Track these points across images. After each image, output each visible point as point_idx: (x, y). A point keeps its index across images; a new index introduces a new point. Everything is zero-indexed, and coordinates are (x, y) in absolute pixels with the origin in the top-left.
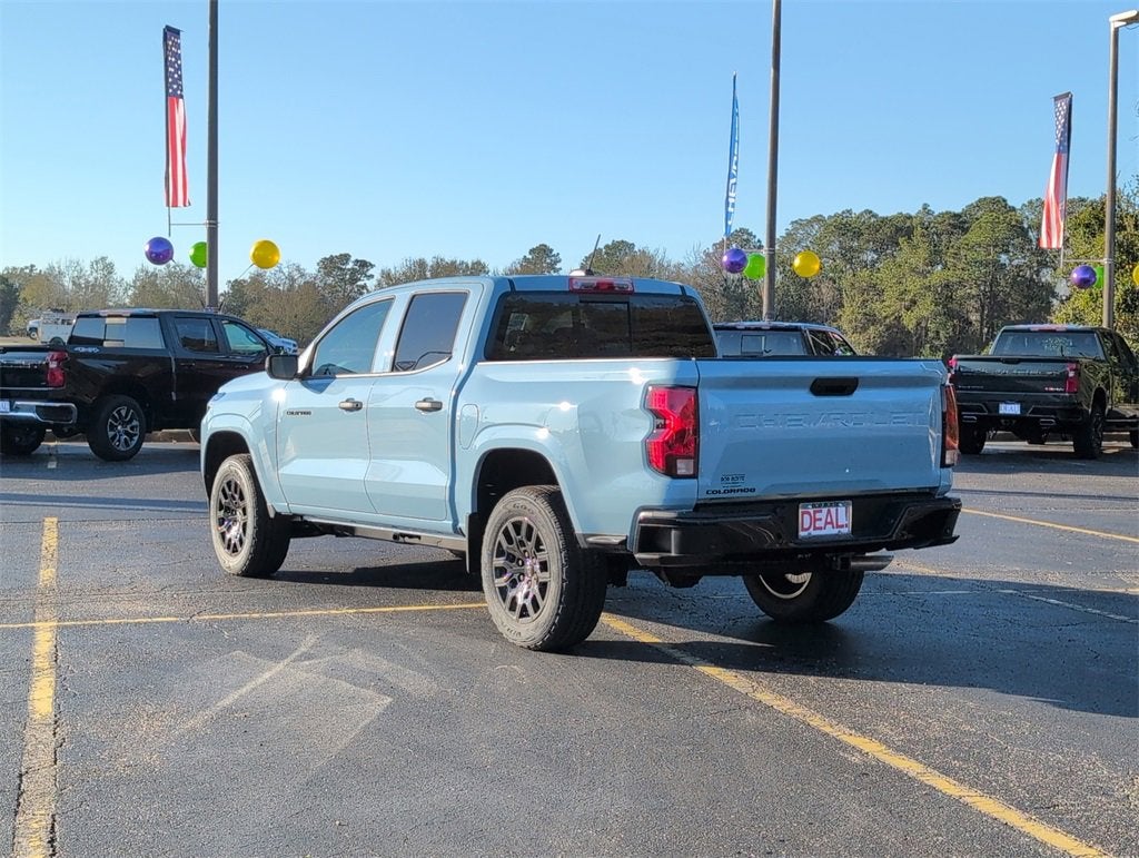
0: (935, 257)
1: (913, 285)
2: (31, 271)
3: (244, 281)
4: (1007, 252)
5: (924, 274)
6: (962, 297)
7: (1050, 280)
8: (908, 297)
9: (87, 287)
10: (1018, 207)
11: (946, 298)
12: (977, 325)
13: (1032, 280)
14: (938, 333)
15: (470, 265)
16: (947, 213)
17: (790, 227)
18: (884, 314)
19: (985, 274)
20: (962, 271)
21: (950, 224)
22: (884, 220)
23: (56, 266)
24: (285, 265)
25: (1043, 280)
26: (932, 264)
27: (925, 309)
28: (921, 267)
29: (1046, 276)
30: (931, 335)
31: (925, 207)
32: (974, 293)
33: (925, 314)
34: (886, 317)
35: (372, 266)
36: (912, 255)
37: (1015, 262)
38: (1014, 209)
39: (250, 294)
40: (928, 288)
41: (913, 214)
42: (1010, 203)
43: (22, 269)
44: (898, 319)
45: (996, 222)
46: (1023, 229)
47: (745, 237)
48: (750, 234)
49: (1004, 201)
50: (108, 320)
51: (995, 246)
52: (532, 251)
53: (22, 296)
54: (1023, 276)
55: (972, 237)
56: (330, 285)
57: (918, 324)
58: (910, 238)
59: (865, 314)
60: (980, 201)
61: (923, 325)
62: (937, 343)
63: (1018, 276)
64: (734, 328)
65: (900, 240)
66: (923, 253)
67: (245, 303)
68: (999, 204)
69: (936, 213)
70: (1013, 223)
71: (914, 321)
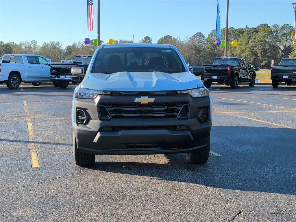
0: (249, 39)
1: (244, 46)
2: (13, 43)
3: (71, 46)
4: (268, 38)
5: (247, 44)
6: (256, 49)
7: (279, 45)
8: (243, 50)
9: (28, 48)
10: (271, 26)
11: (252, 50)
12: (260, 57)
13: (274, 45)
14: (250, 59)
15: (129, 42)
16: (252, 28)
17: (211, 32)
18: (236, 54)
19: (262, 44)
20: (256, 43)
21: (253, 31)
22: (236, 30)
23: (22, 42)
24: (81, 42)
25: (277, 45)
26: (248, 41)
27: (247, 52)
28: (246, 42)
29: (278, 44)
30: (248, 59)
31: (247, 26)
32: (259, 48)
33: (247, 54)
34: (237, 55)
35: (103, 42)
36: (243, 39)
37: (270, 41)
38: (269, 27)
39: (72, 49)
40: (248, 47)
41: (244, 28)
42: (268, 25)
43: (11, 43)
44: (240, 55)
45: (265, 31)
46: (272, 32)
47: (200, 34)
48: (201, 33)
49: (267, 25)
50: (83, 58)
51: (265, 37)
52: (144, 38)
53: (13, 50)
54: (272, 44)
55: (259, 34)
56: (92, 47)
57: (245, 56)
58: (243, 34)
59: (231, 54)
60: (261, 25)
61: (246, 57)
62: (250, 61)
63: (271, 44)
64: (221, 59)
65: (241, 35)
66: (246, 38)
67: (71, 52)
68: (266, 26)
69: (249, 28)
70: (270, 30)
71: (244, 56)
